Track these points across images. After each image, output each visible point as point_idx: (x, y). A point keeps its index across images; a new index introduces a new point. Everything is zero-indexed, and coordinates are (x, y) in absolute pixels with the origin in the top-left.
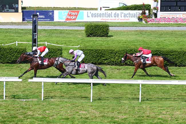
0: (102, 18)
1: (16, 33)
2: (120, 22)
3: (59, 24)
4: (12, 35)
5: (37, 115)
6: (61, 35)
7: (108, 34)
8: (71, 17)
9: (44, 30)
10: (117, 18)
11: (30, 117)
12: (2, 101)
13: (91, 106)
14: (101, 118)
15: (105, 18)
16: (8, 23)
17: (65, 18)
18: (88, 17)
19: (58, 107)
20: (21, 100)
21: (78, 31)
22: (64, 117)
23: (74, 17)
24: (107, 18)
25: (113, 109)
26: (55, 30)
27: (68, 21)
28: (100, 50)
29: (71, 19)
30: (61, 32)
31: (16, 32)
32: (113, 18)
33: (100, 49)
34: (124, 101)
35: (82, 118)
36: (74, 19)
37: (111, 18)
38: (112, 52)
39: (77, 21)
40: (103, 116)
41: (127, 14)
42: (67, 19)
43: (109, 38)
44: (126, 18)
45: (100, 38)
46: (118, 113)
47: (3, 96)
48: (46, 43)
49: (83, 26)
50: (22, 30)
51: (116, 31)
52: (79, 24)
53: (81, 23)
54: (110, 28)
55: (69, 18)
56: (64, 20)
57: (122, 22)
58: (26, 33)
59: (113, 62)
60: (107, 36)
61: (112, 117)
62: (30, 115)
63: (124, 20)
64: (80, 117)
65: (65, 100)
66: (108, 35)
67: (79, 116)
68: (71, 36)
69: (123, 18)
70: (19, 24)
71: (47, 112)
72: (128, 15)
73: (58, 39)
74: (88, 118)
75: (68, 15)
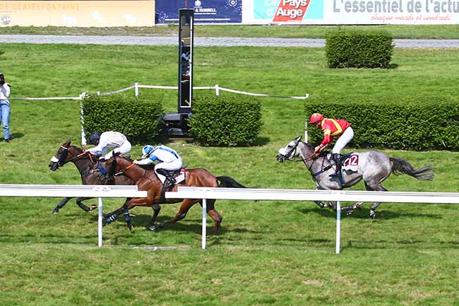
0: (373, 13)
1: (137, 56)
2: (423, 26)
3: (256, 31)
4: (127, 62)
5: (187, 291)
6: (260, 64)
7: (389, 59)
8: (290, 12)
9: (215, 49)
10: (415, 14)
11: (168, 295)
12: (95, 251)
13: (337, 265)
14: (363, 299)
15: (382, 14)
16: (115, 29)
17: (273, 15)
18: (336, 10)
19: (248, 268)
20: (144, 248)
21: (306, 50)
22: (260, 297)
23: (296, 13)
24: (388, 15)
25: (396, 274)
26: (246, 48)
27: (280, 23)
28: (364, 108)
29: (287, 18)
30: (261, 54)
31: (138, 54)
32: (406, 13)
33: (364, 103)
34: (428, 252)
35: (309, 298)
36: (297, 18)
37: (398, 14)
38: (397, 112)
39: (305, 21)
40: (367, 294)
41: (444, 3)
42: (279, 18)
43: (392, 72)
44: (441, 14)
45: (366, 72)
46: (410, 284)
47: (97, 236)
48: (217, 88)
49: (321, 37)
50: (154, 48)
51: (412, 51)
52: (310, 31)
53: (316, 29)
54: (397, 43)
55: (284, 14)
56: (269, 21)
57: (429, 27)
58: (164, 58)
59: (401, 140)
60: (387, 66)
61: (394, 296)
62: (168, 291)
63: (435, 19)
64: (306, 296)
65: (266, 248)
66: (390, 63)
67: (302, 292)
68: (286, 65)
69: (432, 14)
70: (145, 31)
71: (216, 281)
72: (446, 7)
73: (251, 74)
74: (327, 298)
75: (281, 5)
